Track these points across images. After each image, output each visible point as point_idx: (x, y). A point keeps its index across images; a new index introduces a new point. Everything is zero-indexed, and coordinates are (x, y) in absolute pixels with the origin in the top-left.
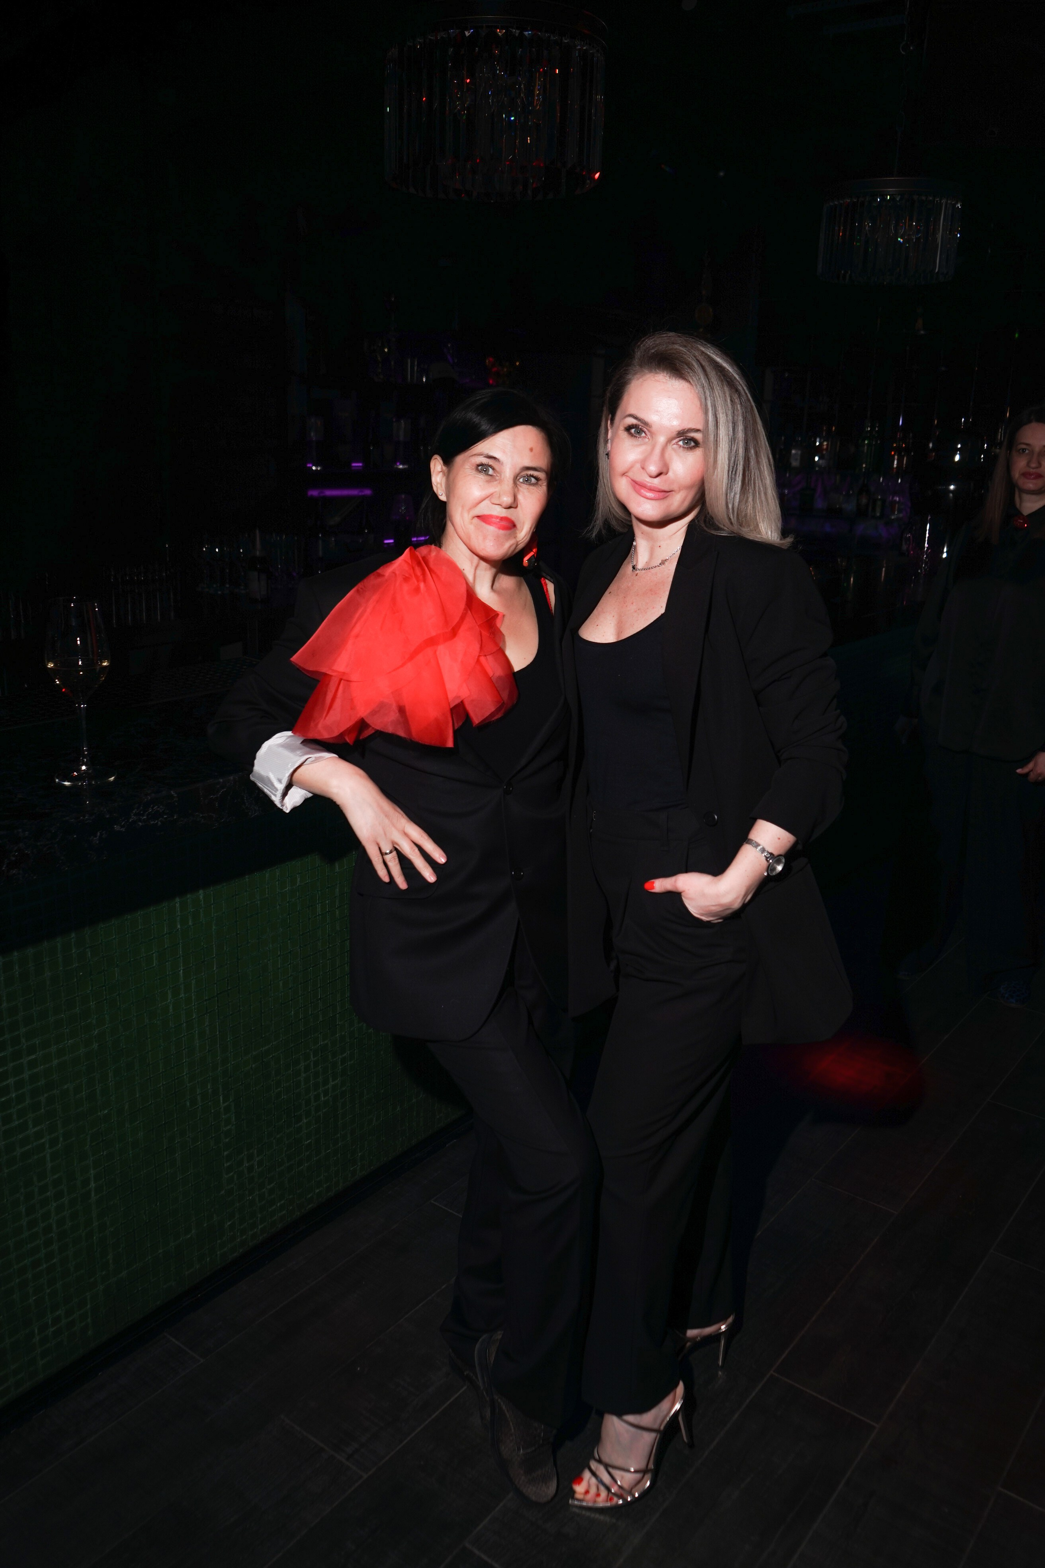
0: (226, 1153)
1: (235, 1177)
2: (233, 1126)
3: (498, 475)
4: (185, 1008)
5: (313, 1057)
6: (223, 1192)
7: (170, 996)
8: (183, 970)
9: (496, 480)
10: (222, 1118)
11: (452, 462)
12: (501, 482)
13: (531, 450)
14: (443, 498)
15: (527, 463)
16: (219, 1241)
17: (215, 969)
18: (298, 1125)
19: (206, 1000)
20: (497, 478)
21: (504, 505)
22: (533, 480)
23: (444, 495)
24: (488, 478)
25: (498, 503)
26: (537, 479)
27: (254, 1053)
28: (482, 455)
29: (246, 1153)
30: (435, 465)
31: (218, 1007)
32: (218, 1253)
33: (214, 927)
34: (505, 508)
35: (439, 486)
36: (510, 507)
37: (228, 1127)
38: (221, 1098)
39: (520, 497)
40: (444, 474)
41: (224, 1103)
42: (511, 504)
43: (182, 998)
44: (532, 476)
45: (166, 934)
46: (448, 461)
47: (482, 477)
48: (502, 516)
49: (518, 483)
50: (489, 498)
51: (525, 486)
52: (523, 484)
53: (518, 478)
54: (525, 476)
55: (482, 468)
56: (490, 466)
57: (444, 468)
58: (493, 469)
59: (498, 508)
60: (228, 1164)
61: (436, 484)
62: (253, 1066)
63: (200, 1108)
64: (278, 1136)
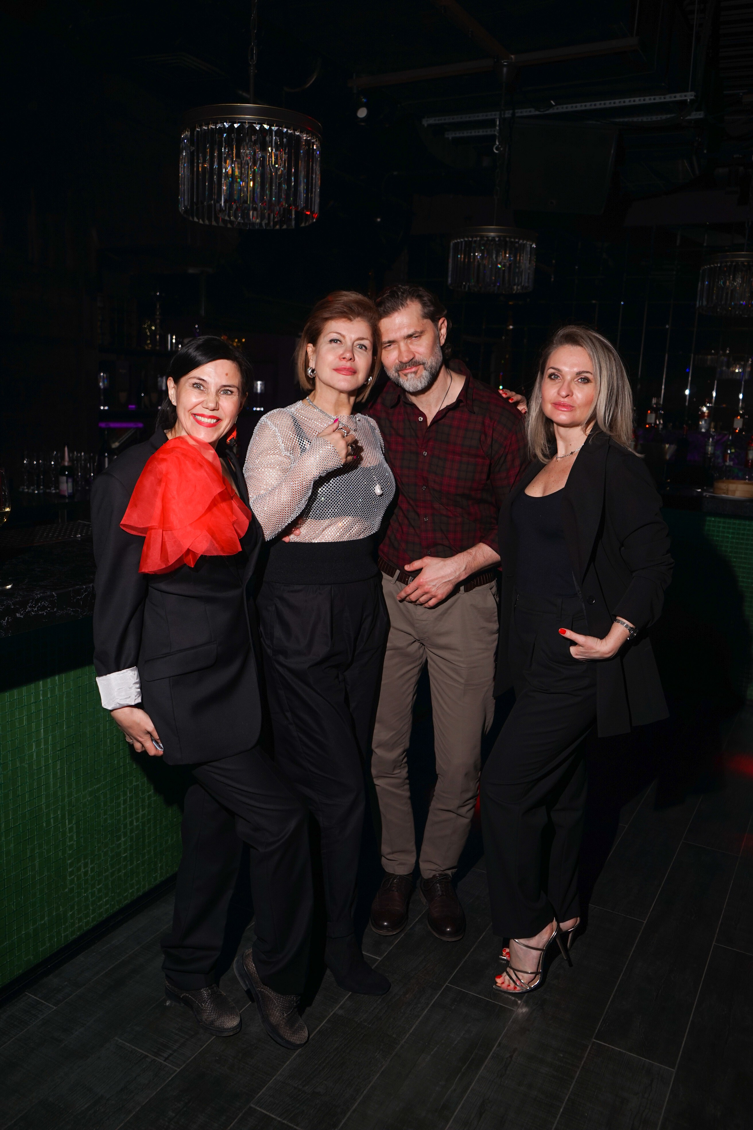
0: (69, 862)
1: (75, 879)
2: (74, 842)
3: (207, 390)
4: (44, 756)
6: (67, 890)
7: (34, 747)
8: (44, 729)
9: (205, 393)
10: (67, 836)
11: (179, 382)
12: (208, 394)
13: (227, 374)
14: (174, 403)
15: (224, 383)
16: (63, 926)
17: (65, 728)
18: (119, 842)
19: (58, 750)
20: (206, 392)
21: (210, 408)
22: (229, 393)
23: (175, 402)
24: (199, 391)
25: (206, 407)
26: (232, 392)
27: (90, 789)
28: (195, 378)
29: (83, 862)
30: (170, 384)
31: (66, 755)
32: (63, 935)
33: (64, 699)
34: (211, 410)
35: (172, 396)
36: (214, 410)
37: (71, 843)
38: (67, 821)
39: (220, 403)
40: (175, 388)
41: (69, 824)
42: (214, 407)
43: (42, 748)
44: (228, 390)
45: (33, 703)
46: (176, 381)
47: (196, 391)
48: (210, 415)
49: (219, 394)
50: (201, 404)
51: (225, 396)
52: (222, 395)
53: (219, 392)
54: (225, 390)
55: (197, 386)
56: (201, 384)
57: (175, 385)
58: (203, 386)
59: (208, 411)
60: (71, 870)
61: (171, 395)
62: (89, 799)
63: (53, 828)
64: (104, 850)
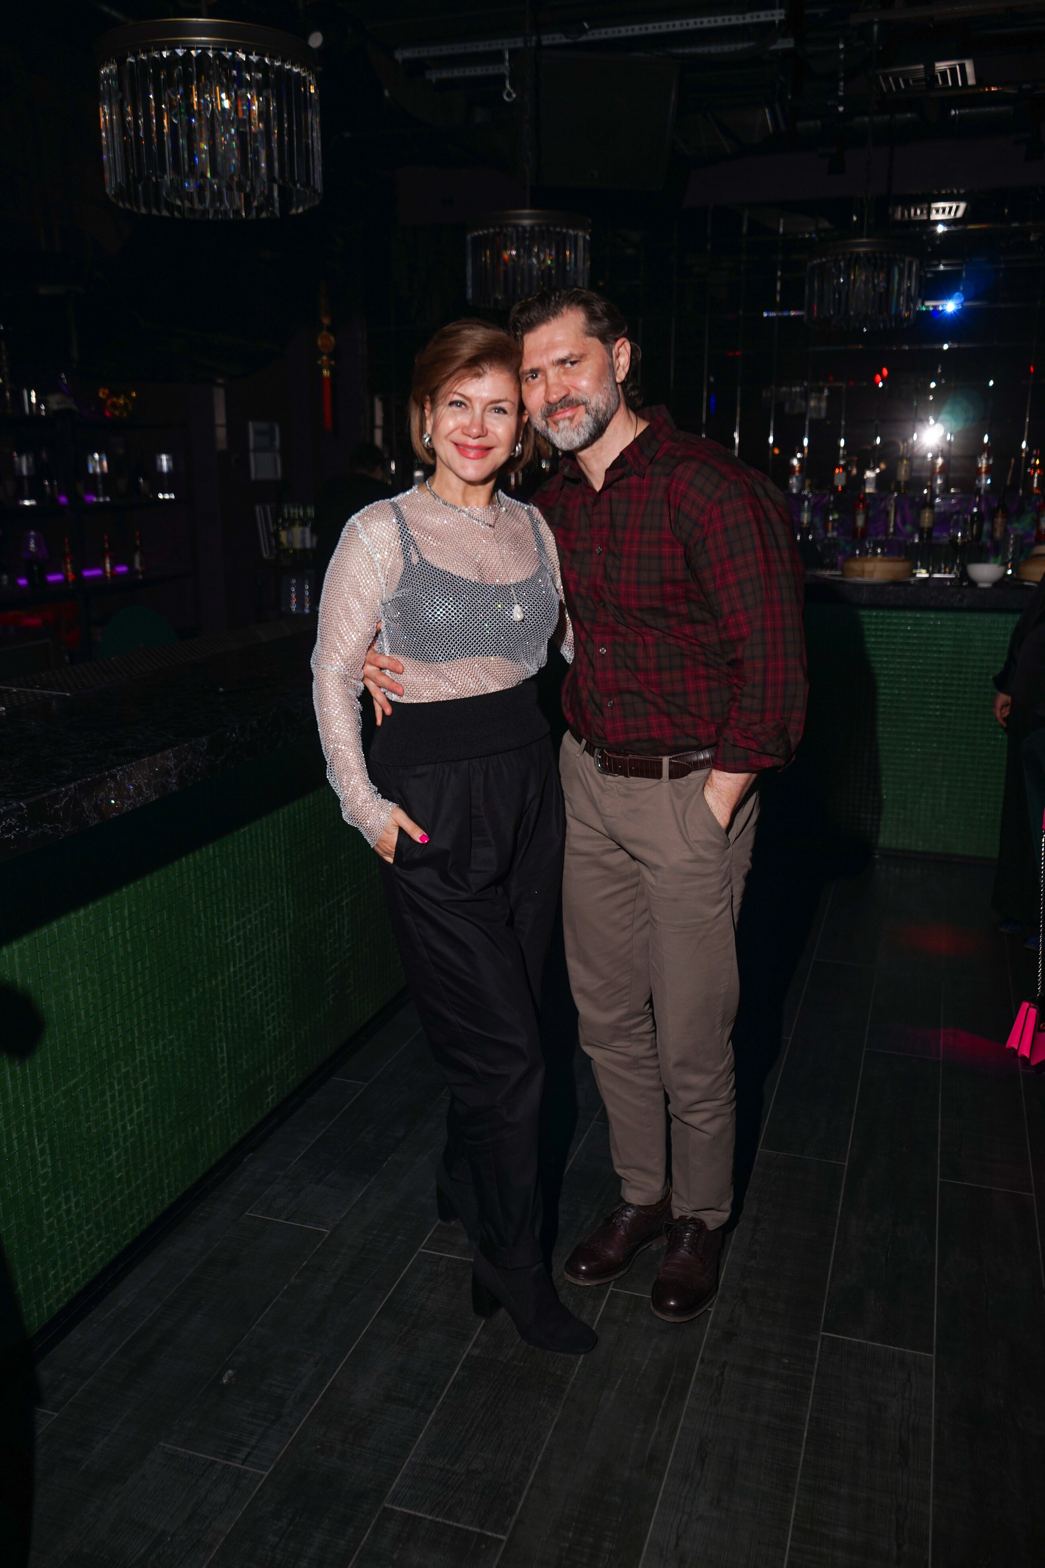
0: (44, 1198)
1: (55, 1222)
2: (49, 1168)
5: (118, 1086)
6: (44, 1240)
10: (39, 1161)
16: (44, 1293)
18: (109, 1158)
27: (63, 1089)
29: (63, 1195)
32: (45, 1306)
37: (45, 1170)
38: (36, 1140)
41: (39, 1144)
60: (48, 1209)
62: (64, 1102)
63: (17, 1153)
64: (91, 1173)
